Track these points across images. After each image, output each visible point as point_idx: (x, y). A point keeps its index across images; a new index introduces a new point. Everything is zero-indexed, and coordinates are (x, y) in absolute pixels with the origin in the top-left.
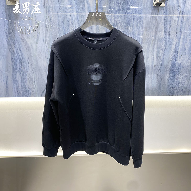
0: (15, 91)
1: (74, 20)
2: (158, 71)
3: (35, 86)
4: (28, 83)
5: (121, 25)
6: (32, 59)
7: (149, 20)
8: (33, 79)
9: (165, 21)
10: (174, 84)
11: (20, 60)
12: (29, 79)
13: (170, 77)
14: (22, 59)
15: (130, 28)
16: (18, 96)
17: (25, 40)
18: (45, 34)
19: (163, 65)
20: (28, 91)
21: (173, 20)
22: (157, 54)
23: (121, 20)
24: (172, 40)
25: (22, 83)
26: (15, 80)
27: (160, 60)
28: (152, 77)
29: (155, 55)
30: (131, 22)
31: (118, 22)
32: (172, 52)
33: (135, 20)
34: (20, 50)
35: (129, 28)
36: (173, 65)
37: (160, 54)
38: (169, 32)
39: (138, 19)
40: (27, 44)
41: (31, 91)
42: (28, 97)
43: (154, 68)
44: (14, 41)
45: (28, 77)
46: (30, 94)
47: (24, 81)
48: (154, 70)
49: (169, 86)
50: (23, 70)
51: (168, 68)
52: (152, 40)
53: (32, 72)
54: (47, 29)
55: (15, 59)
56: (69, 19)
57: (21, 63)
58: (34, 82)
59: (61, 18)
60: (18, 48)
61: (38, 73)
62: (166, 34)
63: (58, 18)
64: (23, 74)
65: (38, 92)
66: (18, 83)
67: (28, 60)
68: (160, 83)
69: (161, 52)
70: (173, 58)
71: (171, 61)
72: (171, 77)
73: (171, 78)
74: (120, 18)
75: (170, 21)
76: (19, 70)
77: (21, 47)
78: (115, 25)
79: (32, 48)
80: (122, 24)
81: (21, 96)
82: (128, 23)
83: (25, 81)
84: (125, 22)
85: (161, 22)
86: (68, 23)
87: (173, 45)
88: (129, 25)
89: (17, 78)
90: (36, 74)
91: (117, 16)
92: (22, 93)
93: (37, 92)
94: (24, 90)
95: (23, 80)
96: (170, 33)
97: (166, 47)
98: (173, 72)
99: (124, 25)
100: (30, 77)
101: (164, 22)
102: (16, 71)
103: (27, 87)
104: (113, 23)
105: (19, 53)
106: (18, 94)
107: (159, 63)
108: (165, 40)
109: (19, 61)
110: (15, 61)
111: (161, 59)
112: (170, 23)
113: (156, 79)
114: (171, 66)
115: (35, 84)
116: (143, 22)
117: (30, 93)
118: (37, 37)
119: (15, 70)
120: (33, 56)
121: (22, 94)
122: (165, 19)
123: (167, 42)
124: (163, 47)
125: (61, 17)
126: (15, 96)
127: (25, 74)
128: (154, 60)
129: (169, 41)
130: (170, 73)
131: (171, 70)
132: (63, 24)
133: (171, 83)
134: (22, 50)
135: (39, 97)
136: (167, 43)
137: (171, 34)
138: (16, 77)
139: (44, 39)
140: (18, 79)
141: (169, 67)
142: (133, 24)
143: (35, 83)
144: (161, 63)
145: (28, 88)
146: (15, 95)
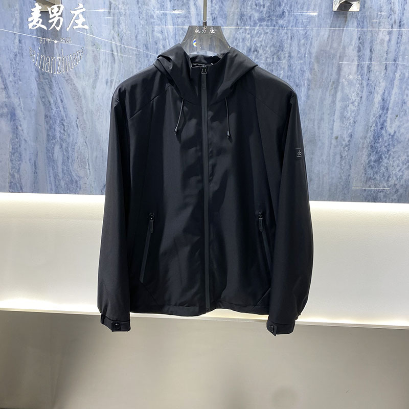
0: (50, 181)
1: (167, 41)
2: (344, 148)
3: (90, 173)
4: (75, 166)
5: (264, 50)
6: (85, 119)
7: (324, 41)
8: (85, 158)
9: (360, 43)
10: (378, 178)
11: (62, 120)
12: (78, 158)
13: (369, 162)
14: (65, 118)
15: (284, 57)
16: (57, 191)
17: (72, 81)
18: (110, 69)
19: (355, 136)
20: (76, 182)
21: (379, 41)
22: (342, 113)
23: (265, 41)
24: (375, 82)
25: (65, 165)
26: (51, 160)
27: (348, 125)
28: (331, 160)
29: (337, 114)
30: (286, 46)
31: (258, 45)
32: (375, 109)
33: (296, 39)
34: (62, 101)
35: (282, 56)
36: (377, 137)
37: (347, 112)
38: (368, 66)
39: (301, 39)
40: (75, 89)
41: (81, 183)
42: (75, 194)
43: (334, 141)
44: (51, 81)
45: (76, 155)
46: (80, 188)
47: (68, 163)
48: (335, 147)
49: (366, 181)
50: (67, 140)
51: (366, 141)
52: (331, 83)
53: (85, 144)
54: (114, 59)
55: (52, 117)
56: (159, 39)
57: (64, 125)
58: (87, 165)
59: (142, 37)
60: (58, 97)
61: (95, 147)
62: (362, 69)
63: (136, 37)
64: (67, 148)
65: (96, 185)
66: (57, 166)
67: (76, 121)
68: (348, 174)
69: (351, 109)
70: (376, 121)
71: (373, 128)
72: (372, 163)
73: (371, 166)
74: (262, 35)
75: (372, 42)
76: (59, 139)
77: (63, 94)
78: (252, 50)
79: (85, 97)
80: (268, 48)
81: (62, 192)
82: (279, 46)
83: (70, 161)
84: (273, 45)
85: (352, 45)
86: (156, 47)
87: (378, 93)
88: (282, 51)
89: (54, 156)
90: (91, 148)
91: (256, 32)
92: (65, 184)
93: (93, 186)
94: (67, 179)
95: (67, 159)
96: (370, 68)
97: (361, 97)
98: (376, 151)
99: (271, 51)
100: (81, 155)
101: (357, 45)
102: (54, 141)
103: (74, 174)
104: (248, 47)
105: (59, 107)
106: (57, 187)
107: (346, 132)
108: (359, 84)
109: (60, 121)
110: (51, 122)
111: (350, 123)
112: (371, 47)
113: (338, 165)
114: (371, 138)
115: (89, 169)
116: (311, 44)
117: (79, 185)
118: (94, 75)
119: (52, 140)
120: (86, 113)
121: (63, 187)
122: (360, 38)
123: (363, 87)
124: (354, 99)
125: (143, 35)
126: (51, 192)
127: (70, 149)
128: (335, 124)
129: (367, 85)
130: (370, 154)
131: (372, 147)
132: (147, 48)
133: (372, 176)
134: (65, 101)
135: (96, 194)
136: (365, 89)
137: (372, 69)
138: (53, 153)
139: (107, 80)
140: (56, 158)
141: (368, 140)
142: (290, 48)
143: (89, 166)
144: (350, 131)
145: (75, 177)
146: (51, 189)
